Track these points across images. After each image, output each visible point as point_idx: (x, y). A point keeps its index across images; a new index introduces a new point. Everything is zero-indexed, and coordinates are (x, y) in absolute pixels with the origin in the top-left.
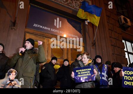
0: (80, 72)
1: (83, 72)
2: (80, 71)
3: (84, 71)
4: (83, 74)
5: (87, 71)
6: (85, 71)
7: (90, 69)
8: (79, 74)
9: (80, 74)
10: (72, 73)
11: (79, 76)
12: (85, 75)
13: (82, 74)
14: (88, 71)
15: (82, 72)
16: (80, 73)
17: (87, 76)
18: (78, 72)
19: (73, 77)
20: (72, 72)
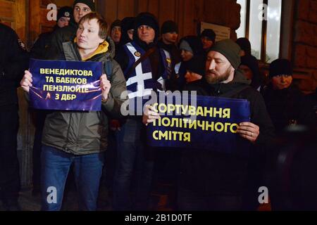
0: (55, 76)
1: (65, 76)
2: (55, 71)
3: (67, 76)
4: (63, 84)
5: (78, 76)
6: (72, 76)
7: (90, 73)
8: (49, 84)
9: (51, 83)
10: (24, 74)
11: (50, 88)
12: (69, 89)
13: (59, 84)
14: (82, 77)
15: (62, 76)
16: (52, 79)
17: (75, 93)
18: (45, 75)
19: (27, 89)
20: (26, 71)
